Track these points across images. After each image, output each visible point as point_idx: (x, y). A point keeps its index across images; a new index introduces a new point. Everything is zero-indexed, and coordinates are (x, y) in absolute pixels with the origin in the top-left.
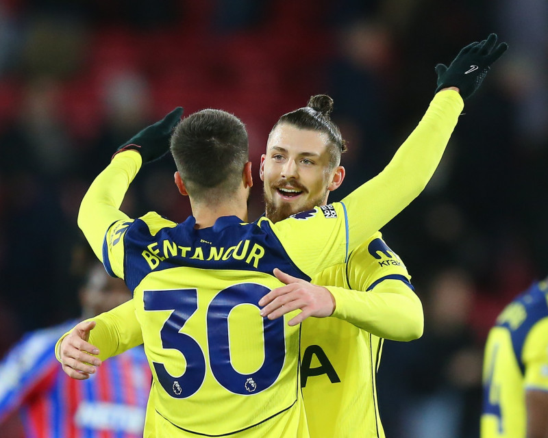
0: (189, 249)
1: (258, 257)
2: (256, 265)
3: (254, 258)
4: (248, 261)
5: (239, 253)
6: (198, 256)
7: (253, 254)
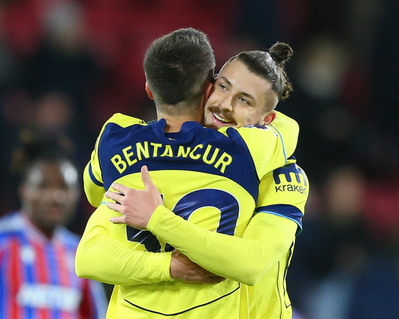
0: (160, 145)
1: (225, 164)
2: (223, 170)
3: (221, 165)
4: (216, 166)
5: (209, 158)
6: (168, 153)
7: (221, 160)
